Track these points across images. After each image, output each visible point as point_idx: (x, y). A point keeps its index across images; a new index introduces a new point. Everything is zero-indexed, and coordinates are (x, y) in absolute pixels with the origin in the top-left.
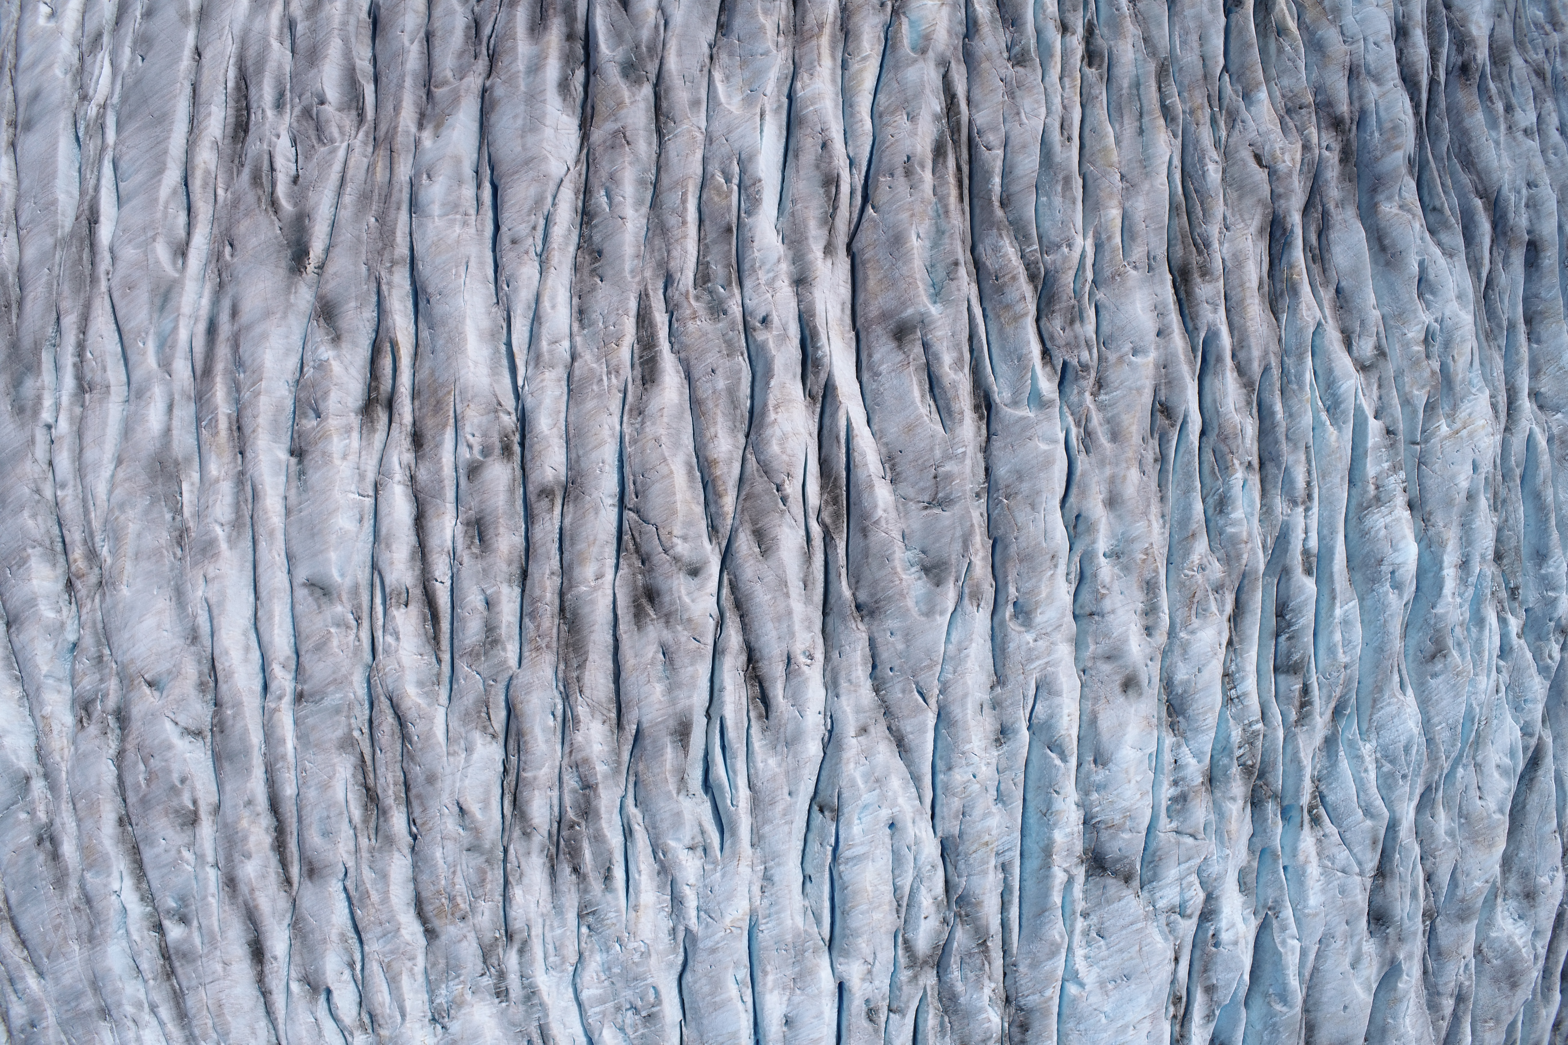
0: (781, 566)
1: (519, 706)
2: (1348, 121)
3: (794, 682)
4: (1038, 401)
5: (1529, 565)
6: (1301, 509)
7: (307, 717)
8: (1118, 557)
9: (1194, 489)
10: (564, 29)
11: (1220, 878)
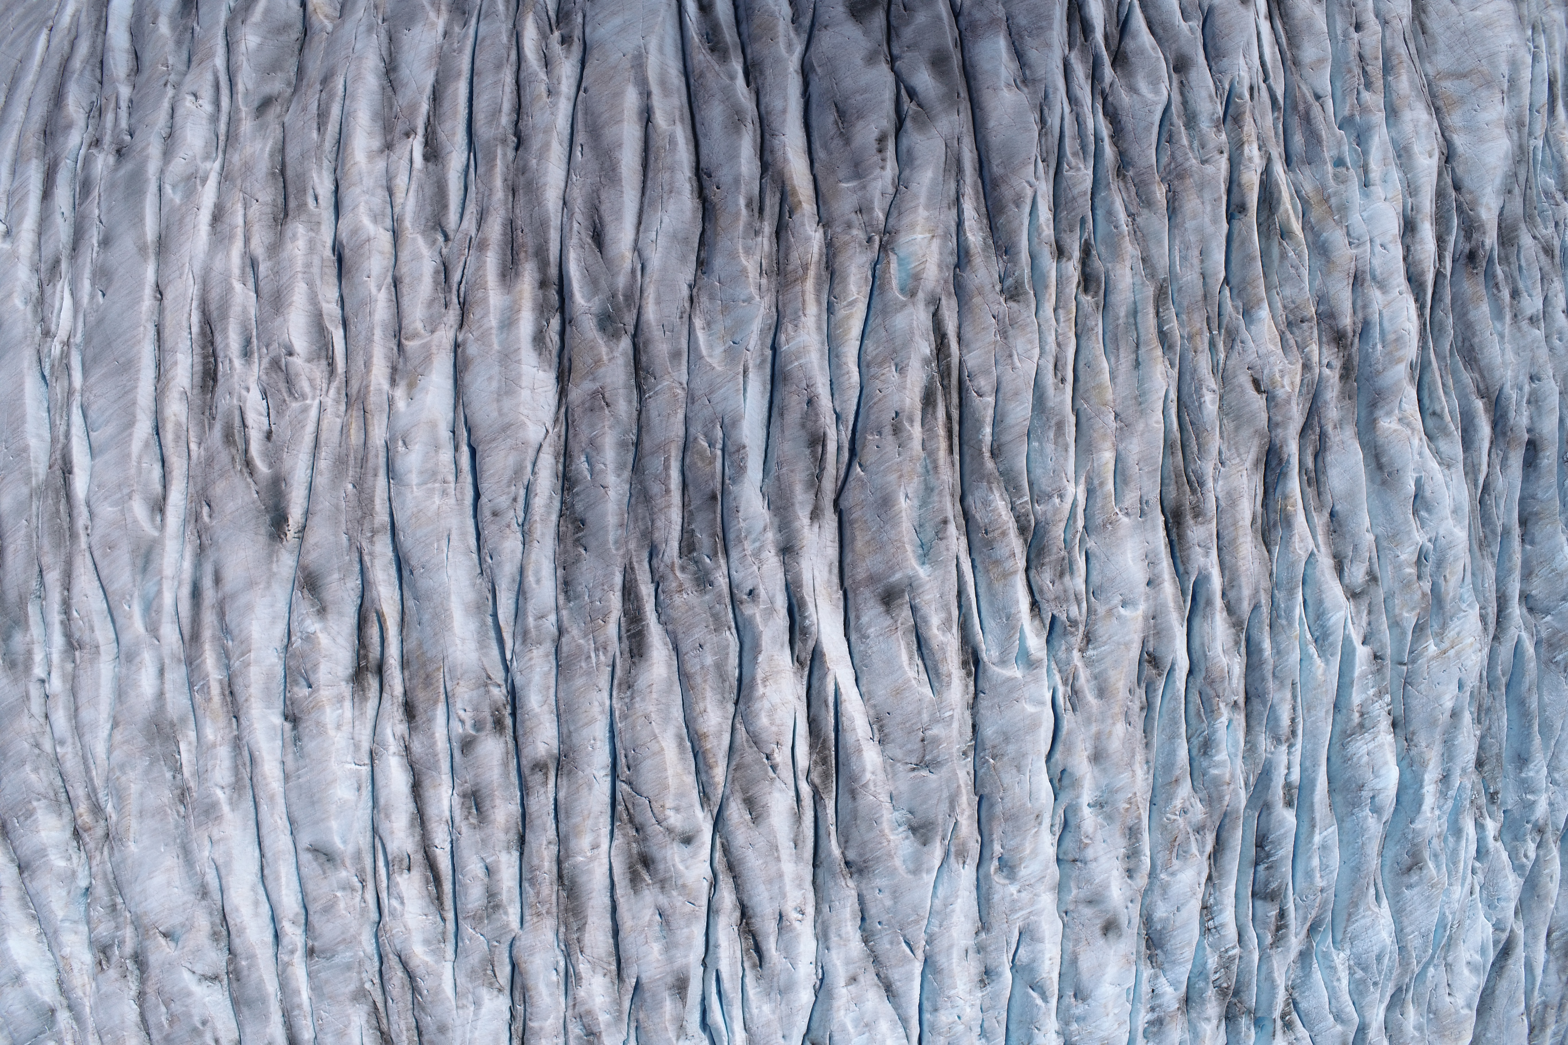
0: (772, 832)
1: (523, 966)
2: (1350, 334)
3: (786, 937)
4: (1026, 660)
5: (1510, 769)
6: (1284, 748)
7: (319, 971)
8: (1102, 807)
9: (1179, 736)
10: (537, 275)
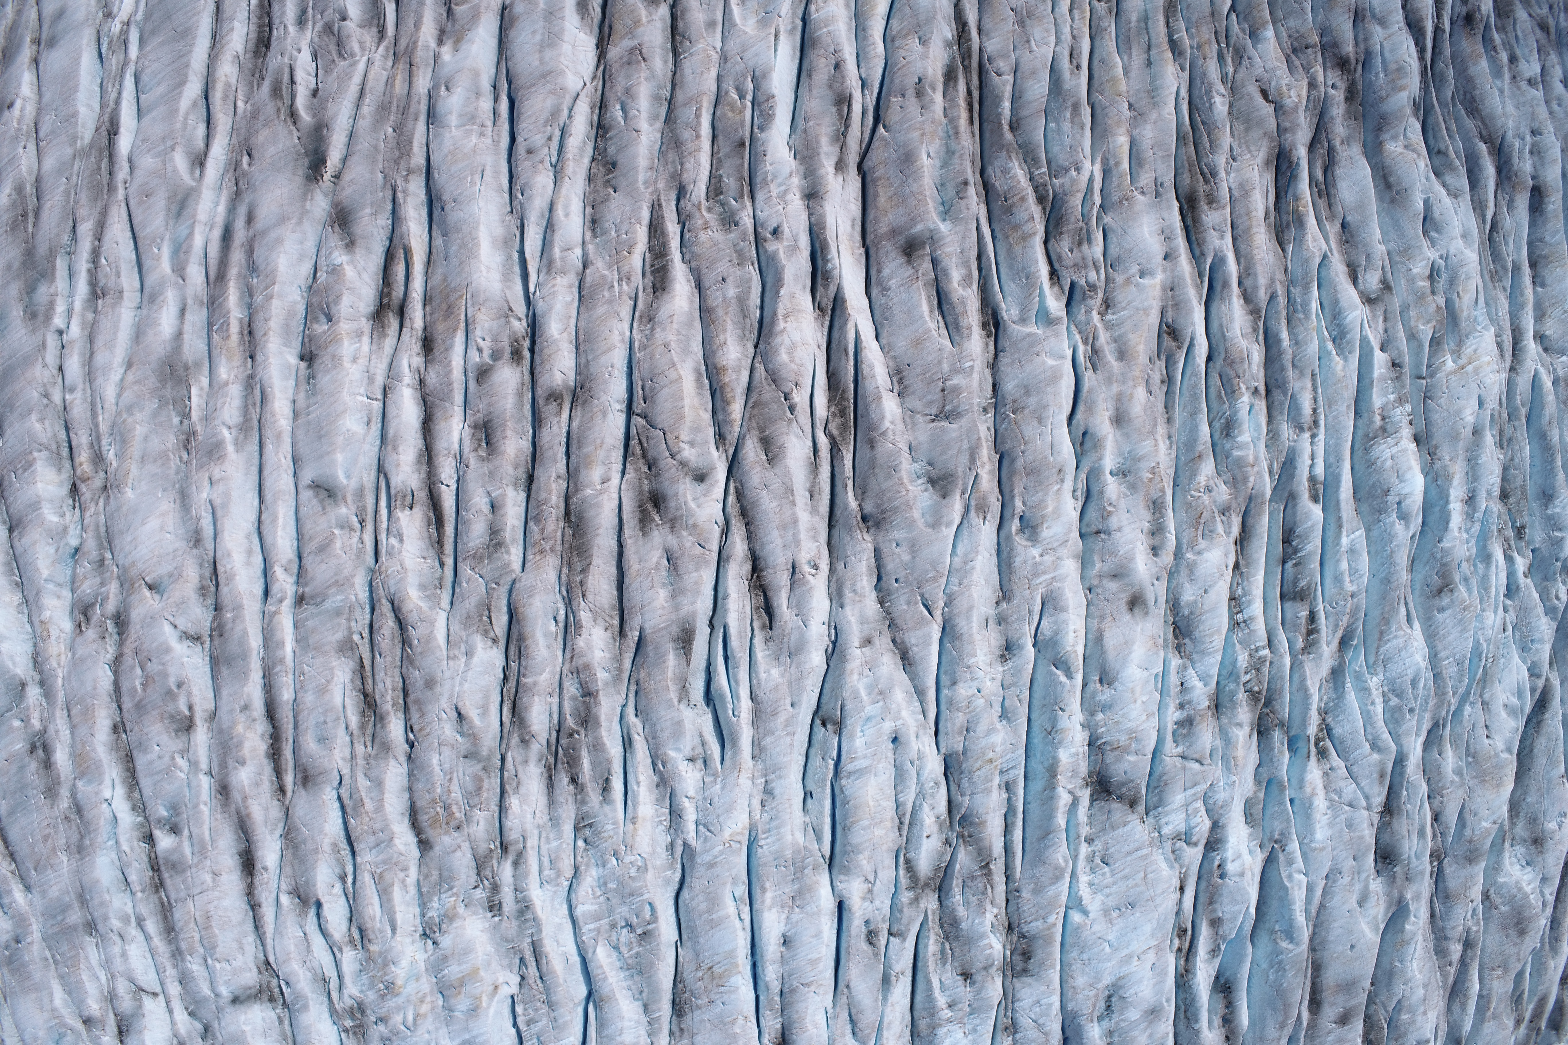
0: (788, 473)
1: (521, 610)
2: (1353, 62)
3: (798, 592)
4: (1045, 318)
5: (1535, 505)
6: (1307, 435)
7: (307, 619)
8: (1125, 476)
9: (1200, 411)
11: (1226, 805)
